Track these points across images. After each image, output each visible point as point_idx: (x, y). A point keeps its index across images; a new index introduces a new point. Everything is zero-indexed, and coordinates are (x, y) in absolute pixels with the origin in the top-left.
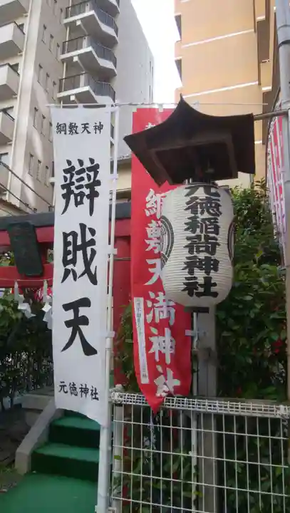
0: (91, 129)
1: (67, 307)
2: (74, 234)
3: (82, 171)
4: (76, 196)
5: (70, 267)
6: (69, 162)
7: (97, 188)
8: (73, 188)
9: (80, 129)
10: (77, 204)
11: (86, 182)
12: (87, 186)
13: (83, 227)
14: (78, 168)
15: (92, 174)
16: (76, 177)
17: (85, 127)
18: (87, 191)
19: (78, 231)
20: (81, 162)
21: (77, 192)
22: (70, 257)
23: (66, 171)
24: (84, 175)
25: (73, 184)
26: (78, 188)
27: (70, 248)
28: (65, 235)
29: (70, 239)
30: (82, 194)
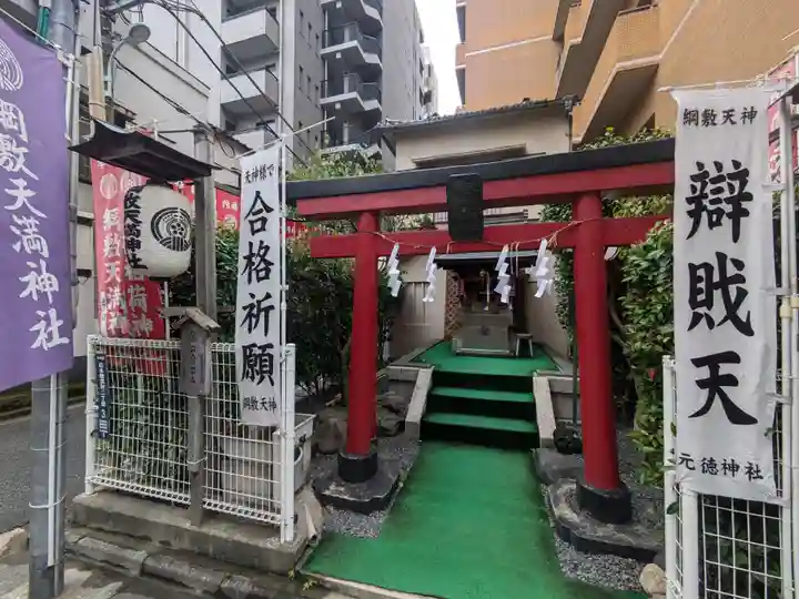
0: (737, 117)
1: (698, 363)
2: (707, 266)
3: (720, 179)
4: (710, 214)
5: (702, 310)
6: (700, 166)
7: (745, 205)
8: (706, 202)
9: (720, 118)
10: (712, 225)
11: (726, 194)
12: (728, 200)
13: (721, 257)
14: (713, 173)
15: (736, 184)
16: (710, 187)
17: (729, 115)
18: (728, 208)
19: (714, 262)
20: (719, 166)
21: (711, 207)
22: (701, 297)
23: (694, 178)
24: (724, 185)
25: (706, 196)
26: (712, 202)
27: (702, 285)
28: (693, 268)
29: (701, 272)
30: (720, 212)
